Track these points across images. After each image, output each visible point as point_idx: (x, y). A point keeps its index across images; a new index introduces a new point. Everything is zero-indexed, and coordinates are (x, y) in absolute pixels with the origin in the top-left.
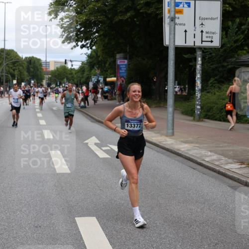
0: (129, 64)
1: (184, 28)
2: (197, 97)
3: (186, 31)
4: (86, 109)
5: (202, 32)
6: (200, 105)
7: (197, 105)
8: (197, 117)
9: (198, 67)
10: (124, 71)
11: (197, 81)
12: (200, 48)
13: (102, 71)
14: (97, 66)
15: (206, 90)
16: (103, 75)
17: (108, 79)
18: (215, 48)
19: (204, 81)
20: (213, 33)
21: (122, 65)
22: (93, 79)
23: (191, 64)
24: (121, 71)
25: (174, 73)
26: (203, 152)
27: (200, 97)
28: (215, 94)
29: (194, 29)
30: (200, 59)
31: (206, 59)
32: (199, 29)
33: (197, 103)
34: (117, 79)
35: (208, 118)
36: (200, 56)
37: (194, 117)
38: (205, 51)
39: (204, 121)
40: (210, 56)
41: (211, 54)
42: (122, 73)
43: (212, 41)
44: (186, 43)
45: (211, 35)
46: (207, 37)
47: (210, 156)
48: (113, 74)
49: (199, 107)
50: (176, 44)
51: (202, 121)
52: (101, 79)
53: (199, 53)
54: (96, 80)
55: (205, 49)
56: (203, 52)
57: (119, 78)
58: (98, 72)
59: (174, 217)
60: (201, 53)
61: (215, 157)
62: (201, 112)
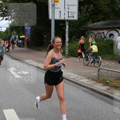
0: (31, 29)
1: (59, 10)
2: (66, 45)
3: (60, 12)
4: (9, 53)
5: (68, 12)
6: (68, 50)
7: (67, 49)
8: (66, 56)
9: (67, 30)
10: (29, 32)
11: (66, 37)
12: (67, 20)
13: (17, 33)
14: (15, 30)
15: (71, 42)
16: (18, 34)
17: (21, 37)
18: (75, 20)
19: (70, 37)
20: (74, 13)
21: (28, 29)
22: (13, 37)
23: (63, 28)
24: (27, 32)
25: (54, 33)
26: (70, 73)
27: (68, 45)
28: (75, 44)
29: (64, 10)
30: (67, 26)
31: (70, 26)
32: (67, 11)
33: (67, 48)
34: (25, 37)
35: (72, 56)
36: (67, 24)
37: (65, 56)
38: (70, 22)
39: (70, 58)
40: (73, 24)
41: (73, 23)
42: (28, 33)
43: (73, 17)
44: (60, 18)
45: (73, 14)
46: (71, 15)
47: (73, 75)
48: (23, 34)
49: (67, 51)
50: (55, 18)
51: (69, 58)
52: (17, 37)
53: (67, 23)
54: (14, 37)
55: (70, 21)
56: (69, 22)
57: (26, 36)
58: (15, 33)
59: (55, 107)
60: (68, 23)
61: (75, 76)
62: (68, 53)
